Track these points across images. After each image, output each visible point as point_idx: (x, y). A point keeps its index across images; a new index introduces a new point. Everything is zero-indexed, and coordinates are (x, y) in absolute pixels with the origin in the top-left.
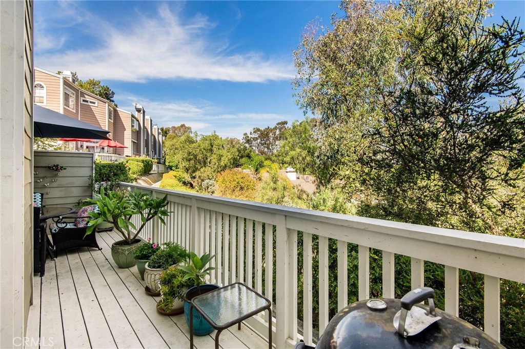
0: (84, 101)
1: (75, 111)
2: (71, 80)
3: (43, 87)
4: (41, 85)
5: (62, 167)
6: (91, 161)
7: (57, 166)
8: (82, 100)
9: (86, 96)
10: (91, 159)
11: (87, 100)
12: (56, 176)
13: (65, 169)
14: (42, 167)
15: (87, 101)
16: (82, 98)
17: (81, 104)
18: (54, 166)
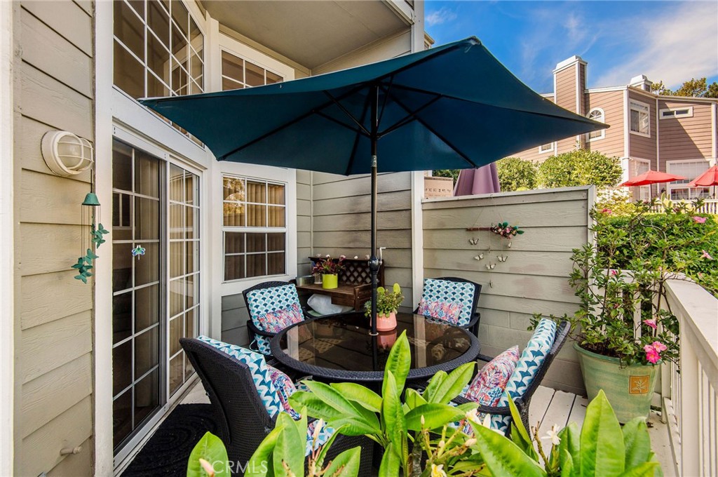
0: (665, 114)
1: (649, 136)
2: (642, 88)
3: (600, 113)
4: (597, 111)
5: (514, 229)
6: (583, 211)
7: (505, 225)
8: (661, 114)
9: (669, 105)
10: (582, 203)
11: (671, 110)
12: (506, 249)
13: (520, 233)
14: (481, 229)
15: (672, 113)
16: (662, 111)
17: (659, 120)
18: (500, 226)
